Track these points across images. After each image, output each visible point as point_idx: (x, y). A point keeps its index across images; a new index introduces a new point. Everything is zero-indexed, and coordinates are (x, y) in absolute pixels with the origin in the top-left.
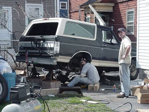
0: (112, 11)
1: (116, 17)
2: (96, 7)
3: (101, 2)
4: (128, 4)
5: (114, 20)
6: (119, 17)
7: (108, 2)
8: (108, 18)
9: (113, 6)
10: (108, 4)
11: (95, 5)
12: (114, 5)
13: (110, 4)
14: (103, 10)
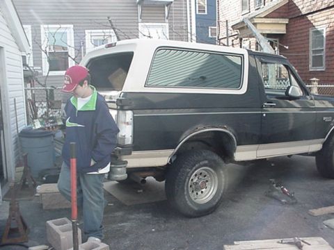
0: (285, 33)
1: (292, 42)
2: (258, 26)
3: (265, 17)
4: (313, 18)
5: (287, 48)
6: (296, 41)
7: (277, 18)
8: (278, 43)
9: (287, 24)
10: (279, 19)
11: (255, 22)
12: (287, 22)
13: (281, 19)
14: (270, 30)
